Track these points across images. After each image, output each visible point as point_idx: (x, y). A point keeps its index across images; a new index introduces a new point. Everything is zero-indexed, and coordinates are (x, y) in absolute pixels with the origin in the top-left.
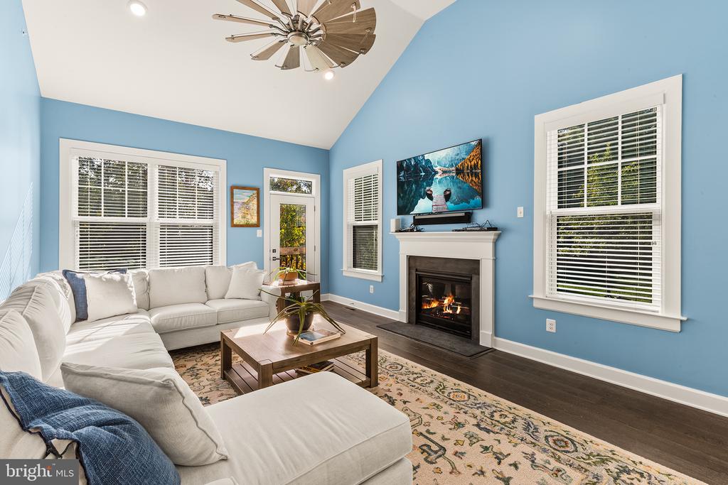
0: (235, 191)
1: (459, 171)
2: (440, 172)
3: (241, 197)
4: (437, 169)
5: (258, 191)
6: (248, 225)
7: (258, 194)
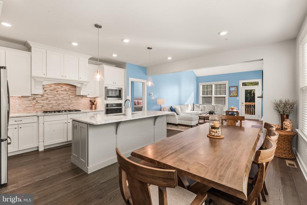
3: (232, 89)
5: (237, 87)
6: (234, 96)
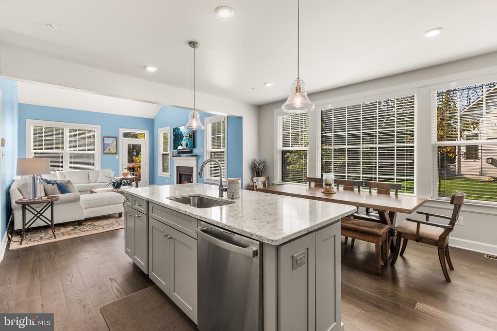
0: (105, 139)
3: (107, 141)
4: (184, 135)
5: (116, 138)
6: (111, 154)
7: (116, 140)
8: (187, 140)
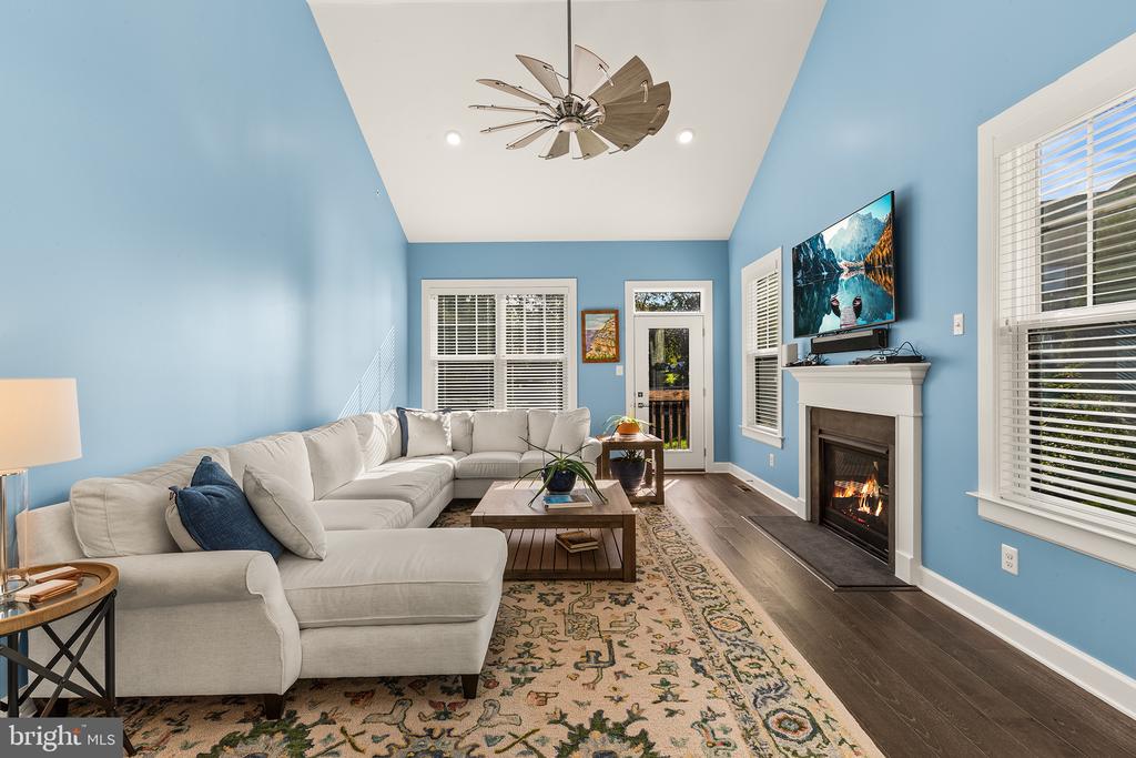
0: (587, 316)
1: (869, 268)
2: (846, 270)
3: (597, 323)
4: (841, 264)
5: (617, 314)
6: (605, 360)
7: (617, 318)
8: (855, 286)
